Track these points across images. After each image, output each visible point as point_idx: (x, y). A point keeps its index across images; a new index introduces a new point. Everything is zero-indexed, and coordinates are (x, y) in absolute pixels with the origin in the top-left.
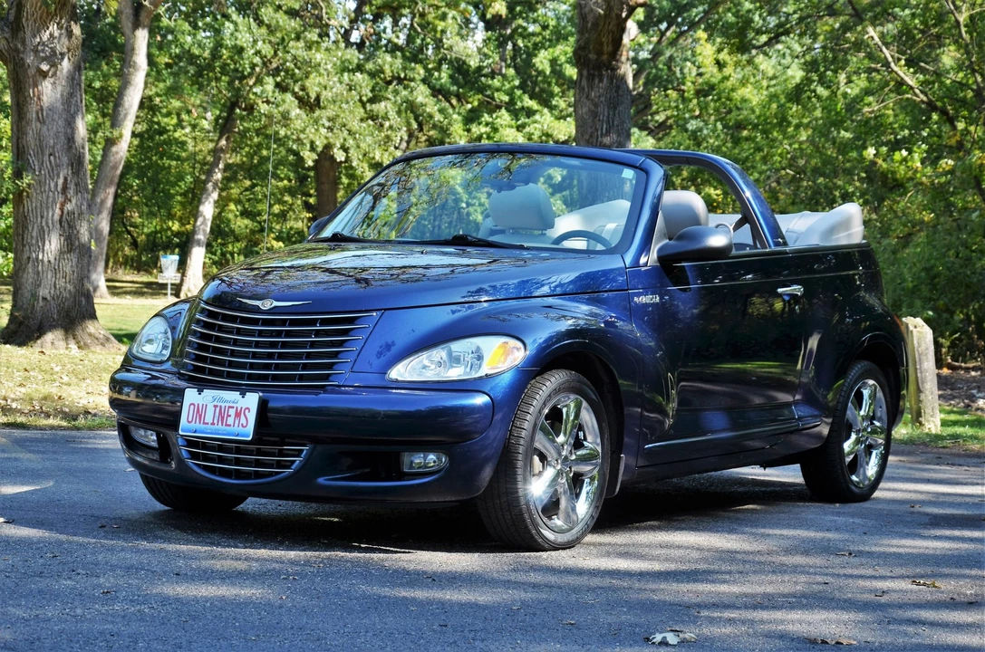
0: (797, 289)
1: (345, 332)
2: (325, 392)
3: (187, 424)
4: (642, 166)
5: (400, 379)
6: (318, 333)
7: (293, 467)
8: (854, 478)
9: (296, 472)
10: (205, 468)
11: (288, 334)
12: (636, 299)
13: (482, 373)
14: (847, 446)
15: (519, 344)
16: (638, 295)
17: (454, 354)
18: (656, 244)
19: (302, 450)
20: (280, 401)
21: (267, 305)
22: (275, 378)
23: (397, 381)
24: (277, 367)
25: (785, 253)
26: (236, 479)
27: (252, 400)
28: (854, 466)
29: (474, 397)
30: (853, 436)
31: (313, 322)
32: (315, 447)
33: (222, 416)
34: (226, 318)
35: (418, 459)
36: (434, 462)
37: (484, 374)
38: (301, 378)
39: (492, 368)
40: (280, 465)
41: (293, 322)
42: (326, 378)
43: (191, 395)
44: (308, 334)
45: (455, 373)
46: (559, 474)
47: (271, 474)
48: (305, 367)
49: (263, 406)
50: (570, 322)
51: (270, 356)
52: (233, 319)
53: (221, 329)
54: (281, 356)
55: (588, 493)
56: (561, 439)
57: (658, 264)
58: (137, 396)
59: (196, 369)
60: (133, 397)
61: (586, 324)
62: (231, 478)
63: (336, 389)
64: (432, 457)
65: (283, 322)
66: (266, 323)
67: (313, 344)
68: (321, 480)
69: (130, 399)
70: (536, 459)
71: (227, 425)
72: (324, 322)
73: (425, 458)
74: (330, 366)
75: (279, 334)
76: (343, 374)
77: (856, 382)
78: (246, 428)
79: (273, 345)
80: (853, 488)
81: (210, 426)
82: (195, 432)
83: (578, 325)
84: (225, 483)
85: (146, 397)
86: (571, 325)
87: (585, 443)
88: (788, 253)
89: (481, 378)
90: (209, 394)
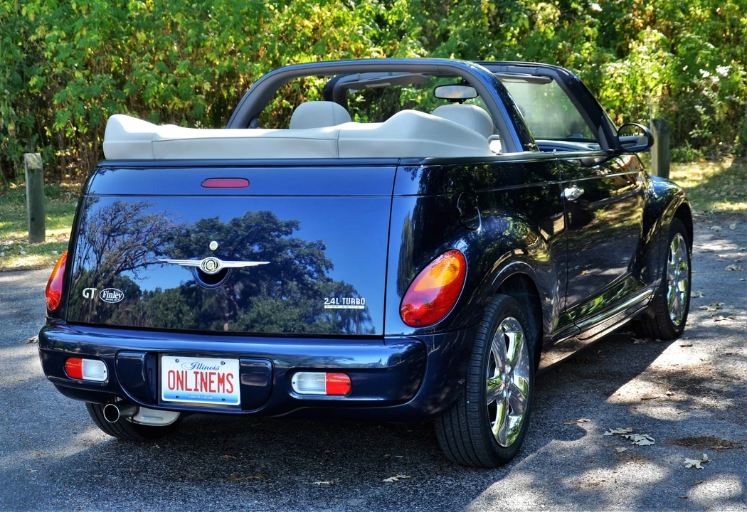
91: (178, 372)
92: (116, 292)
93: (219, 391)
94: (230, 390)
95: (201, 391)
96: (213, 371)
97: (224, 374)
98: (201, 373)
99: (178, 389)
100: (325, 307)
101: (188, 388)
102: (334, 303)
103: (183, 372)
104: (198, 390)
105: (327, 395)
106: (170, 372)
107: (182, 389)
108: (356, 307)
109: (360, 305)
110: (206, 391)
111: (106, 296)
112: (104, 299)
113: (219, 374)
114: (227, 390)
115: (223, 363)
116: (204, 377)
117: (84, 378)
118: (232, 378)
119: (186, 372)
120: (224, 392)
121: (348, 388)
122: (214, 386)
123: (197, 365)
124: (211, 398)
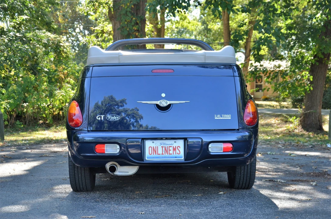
91: (153, 147)
92: (116, 116)
93: (173, 154)
94: (179, 153)
95: (165, 154)
96: (170, 146)
97: (176, 146)
98: (165, 147)
99: (153, 154)
100: (215, 118)
101: (159, 153)
102: (219, 117)
103: (156, 147)
104: (163, 154)
105: (223, 152)
106: (149, 147)
107: (156, 154)
108: (228, 118)
109: (229, 117)
110: (167, 154)
111: (110, 118)
112: (109, 119)
113: (173, 147)
114: (178, 153)
115: (175, 142)
116: (166, 149)
117: (106, 152)
118: (180, 148)
119: (158, 147)
120: (176, 154)
121: (232, 149)
122: (171, 152)
123: (163, 143)
124: (170, 157)
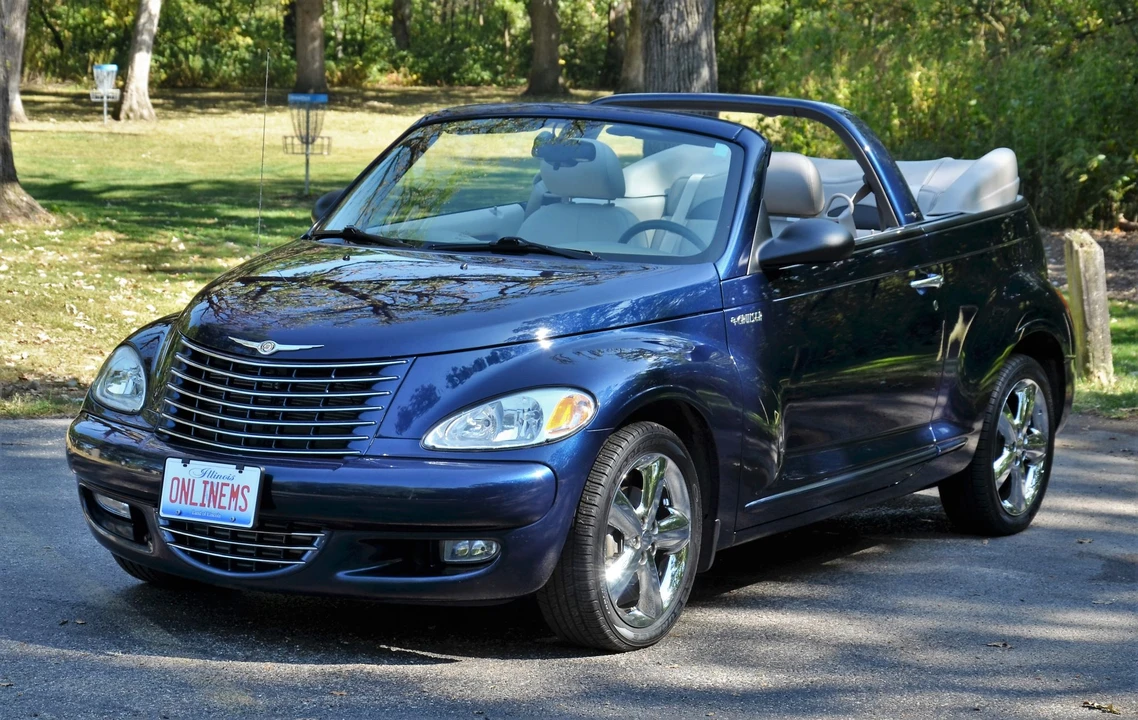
0: (935, 280)
1: (367, 386)
2: (346, 464)
3: (170, 504)
4: (739, 140)
5: (438, 446)
6: (333, 388)
7: (304, 558)
8: (1007, 504)
9: (309, 565)
10: (193, 555)
11: (295, 388)
12: (733, 320)
13: (541, 438)
14: (997, 465)
15: (588, 398)
16: (735, 314)
17: (505, 413)
18: (758, 244)
19: (314, 538)
20: (286, 475)
21: (267, 348)
22: (280, 444)
23: (434, 449)
24: (282, 431)
25: (920, 232)
26: (233, 571)
27: (252, 476)
28: (1007, 489)
29: (531, 470)
30: (1006, 453)
31: (326, 373)
32: (331, 535)
33: (214, 495)
34: (214, 363)
35: (462, 546)
36: (483, 549)
37: (543, 440)
38: (313, 445)
39: (554, 432)
40: (289, 555)
41: (302, 373)
42: (344, 445)
43: (174, 467)
44: (319, 388)
45: (507, 437)
46: (639, 555)
47: (276, 567)
48: (317, 431)
49: (266, 484)
50: (651, 360)
51: (272, 416)
52: (225, 366)
53: (209, 377)
54: (287, 416)
55: (673, 576)
56: (640, 510)
57: (760, 271)
58: (101, 456)
59: (179, 428)
60: (94, 456)
61: (670, 361)
62: (226, 569)
63: (358, 461)
64: (479, 543)
65: (288, 373)
66: (265, 372)
67: (327, 402)
68: (341, 575)
69: (92, 458)
70: (610, 538)
71: (220, 507)
72: (340, 373)
73: (471, 546)
74: (349, 430)
75: (283, 387)
76: (364, 440)
77: (1009, 386)
78: (243, 511)
79: (276, 402)
80: (1006, 518)
81: (198, 507)
82: (180, 514)
83: (660, 364)
84: (218, 575)
85: (111, 458)
86: (652, 365)
87: (670, 509)
88: (923, 233)
89: (540, 445)
90: (197, 467)
